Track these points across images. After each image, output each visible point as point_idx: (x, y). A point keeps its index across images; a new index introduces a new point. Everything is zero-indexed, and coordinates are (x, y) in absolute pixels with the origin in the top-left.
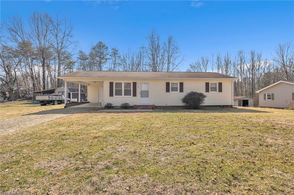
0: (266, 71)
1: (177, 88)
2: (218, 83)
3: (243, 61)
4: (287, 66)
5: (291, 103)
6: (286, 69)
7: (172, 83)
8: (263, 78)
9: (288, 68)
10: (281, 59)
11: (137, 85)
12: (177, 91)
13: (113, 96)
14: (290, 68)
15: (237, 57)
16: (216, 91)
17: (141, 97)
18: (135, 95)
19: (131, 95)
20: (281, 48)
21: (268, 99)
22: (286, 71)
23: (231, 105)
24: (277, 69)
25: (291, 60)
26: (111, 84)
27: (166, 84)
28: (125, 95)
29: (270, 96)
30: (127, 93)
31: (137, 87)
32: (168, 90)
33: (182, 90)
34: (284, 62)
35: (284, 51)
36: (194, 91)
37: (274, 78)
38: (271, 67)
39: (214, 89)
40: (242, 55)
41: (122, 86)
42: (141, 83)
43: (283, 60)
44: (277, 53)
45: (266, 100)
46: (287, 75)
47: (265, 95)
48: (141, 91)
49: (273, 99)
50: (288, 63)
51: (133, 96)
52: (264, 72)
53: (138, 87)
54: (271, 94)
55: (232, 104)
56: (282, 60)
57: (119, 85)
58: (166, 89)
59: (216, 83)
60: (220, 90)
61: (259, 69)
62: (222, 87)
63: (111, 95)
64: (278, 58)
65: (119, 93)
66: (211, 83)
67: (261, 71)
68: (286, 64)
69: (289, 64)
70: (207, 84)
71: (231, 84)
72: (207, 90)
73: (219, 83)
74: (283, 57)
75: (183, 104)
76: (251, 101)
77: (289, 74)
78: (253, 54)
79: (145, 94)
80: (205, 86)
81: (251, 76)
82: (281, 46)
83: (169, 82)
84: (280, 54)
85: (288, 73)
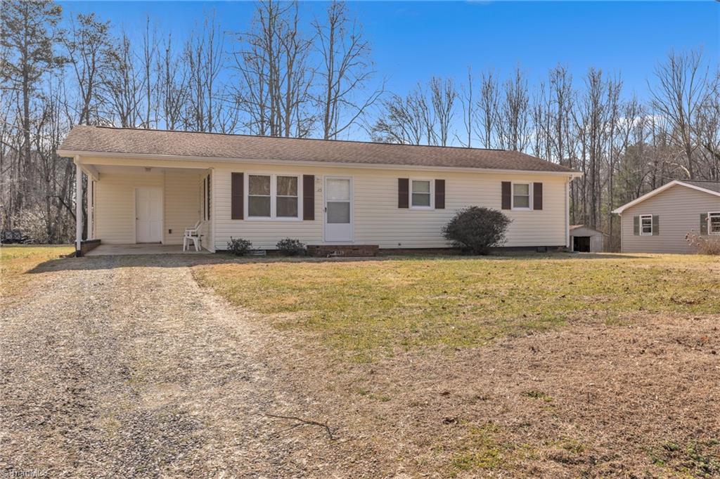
0: (632, 140)
1: (429, 195)
2: (533, 184)
3: (566, 105)
4: (692, 129)
5: (698, 241)
6: (687, 139)
7: (413, 181)
8: (622, 165)
9: (693, 136)
10: (674, 105)
11: (315, 185)
12: (429, 205)
13: (242, 218)
14: (699, 135)
15: (547, 89)
16: (528, 206)
17: (328, 222)
18: (309, 214)
19: (296, 215)
20: (676, 68)
21: (645, 230)
22: (688, 144)
23: (564, 245)
24: (663, 135)
25: (703, 112)
26: (237, 179)
27: (397, 184)
28: (278, 215)
29: (650, 223)
30: (286, 208)
31: (316, 190)
32: (403, 203)
33: (440, 203)
34: (682, 116)
35: (683, 80)
36: (480, 206)
37: (653, 165)
38: (647, 129)
39: (523, 202)
40: (564, 84)
41: (269, 187)
42: (328, 180)
43: (680, 109)
44: (664, 86)
45: (638, 234)
46: (689, 158)
47: (636, 219)
48: (328, 203)
49: (656, 231)
50: (693, 120)
51: (304, 219)
52: (625, 144)
53: (320, 190)
54: (651, 218)
55: (566, 242)
56: (677, 111)
57: (260, 182)
58: (399, 198)
59: (528, 185)
60: (538, 205)
61: (612, 133)
62: (543, 195)
63: (237, 213)
64: (666, 100)
65: (261, 208)
66: (515, 185)
67: (619, 142)
68: (688, 124)
69: (695, 121)
70: (506, 187)
71: (564, 189)
72: (506, 204)
73: (536, 185)
74: (680, 99)
75: (449, 243)
76: (597, 239)
77: (696, 154)
78: (595, 81)
79: (340, 212)
80: (501, 191)
81: (588, 157)
82: (675, 60)
83: (407, 177)
84: (671, 90)
85: (693, 153)
